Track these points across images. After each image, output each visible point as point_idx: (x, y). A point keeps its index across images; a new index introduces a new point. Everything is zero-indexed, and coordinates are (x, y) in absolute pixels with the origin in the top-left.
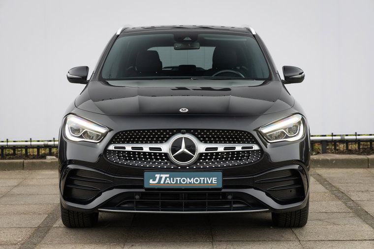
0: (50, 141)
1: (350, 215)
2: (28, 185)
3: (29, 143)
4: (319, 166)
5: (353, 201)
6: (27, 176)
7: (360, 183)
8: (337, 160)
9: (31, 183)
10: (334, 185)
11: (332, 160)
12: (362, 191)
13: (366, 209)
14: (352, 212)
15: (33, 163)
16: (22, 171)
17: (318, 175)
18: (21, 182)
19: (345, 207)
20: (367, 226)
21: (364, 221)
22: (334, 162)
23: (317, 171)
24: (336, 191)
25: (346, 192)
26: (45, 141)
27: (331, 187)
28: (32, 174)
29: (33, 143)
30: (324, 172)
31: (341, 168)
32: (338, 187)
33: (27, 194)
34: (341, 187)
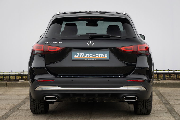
0: (22, 72)
1: (166, 112)
2: (6, 95)
3: (11, 73)
4: (160, 86)
5: (170, 104)
6: (7, 90)
7: (178, 95)
8: (169, 83)
9: (8, 94)
10: (164, 96)
11: (167, 83)
12: (177, 100)
13: (175, 109)
14: (168, 110)
15: (11, 83)
16: (6, 87)
17: (158, 91)
18: (3, 93)
19: (165, 107)
20: (172, 117)
21: (172, 115)
22: (168, 84)
23: (158, 89)
24: (164, 99)
25: (168, 100)
26: (19, 72)
27: (162, 97)
28: (10, 89)
29: (13, 73)
30: (161, 89)
31: (171, 87)
32: (165, 97)
33: (4, 99)
34: (167, 97)
